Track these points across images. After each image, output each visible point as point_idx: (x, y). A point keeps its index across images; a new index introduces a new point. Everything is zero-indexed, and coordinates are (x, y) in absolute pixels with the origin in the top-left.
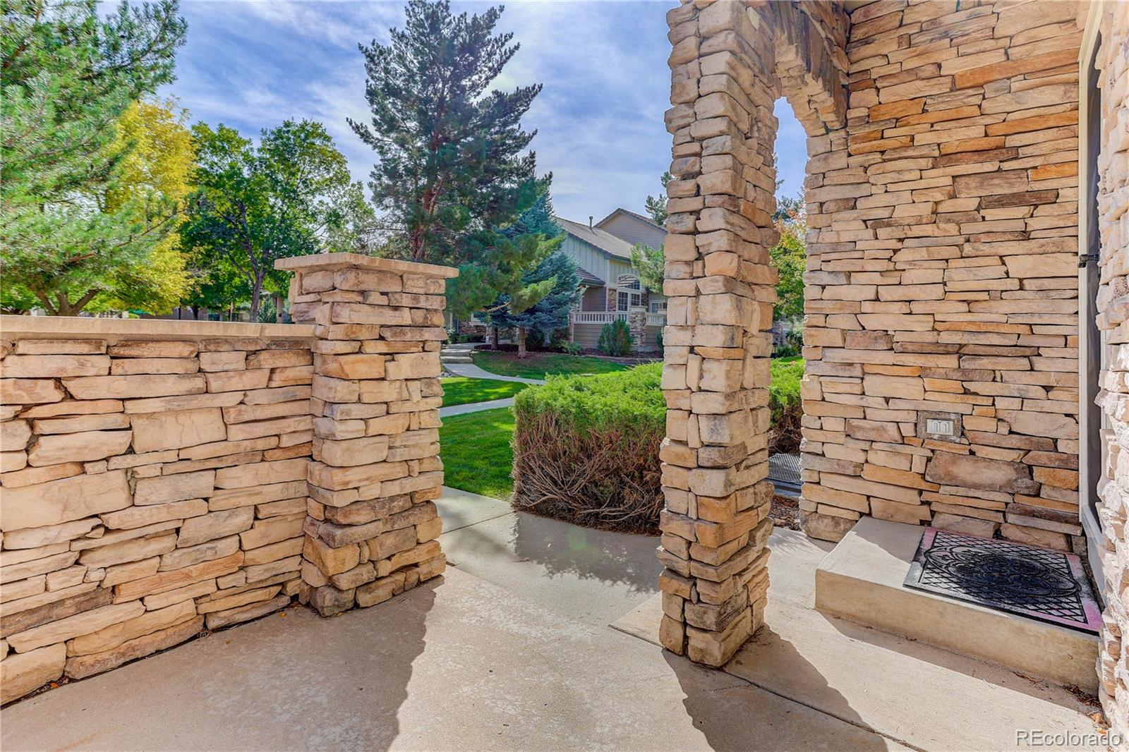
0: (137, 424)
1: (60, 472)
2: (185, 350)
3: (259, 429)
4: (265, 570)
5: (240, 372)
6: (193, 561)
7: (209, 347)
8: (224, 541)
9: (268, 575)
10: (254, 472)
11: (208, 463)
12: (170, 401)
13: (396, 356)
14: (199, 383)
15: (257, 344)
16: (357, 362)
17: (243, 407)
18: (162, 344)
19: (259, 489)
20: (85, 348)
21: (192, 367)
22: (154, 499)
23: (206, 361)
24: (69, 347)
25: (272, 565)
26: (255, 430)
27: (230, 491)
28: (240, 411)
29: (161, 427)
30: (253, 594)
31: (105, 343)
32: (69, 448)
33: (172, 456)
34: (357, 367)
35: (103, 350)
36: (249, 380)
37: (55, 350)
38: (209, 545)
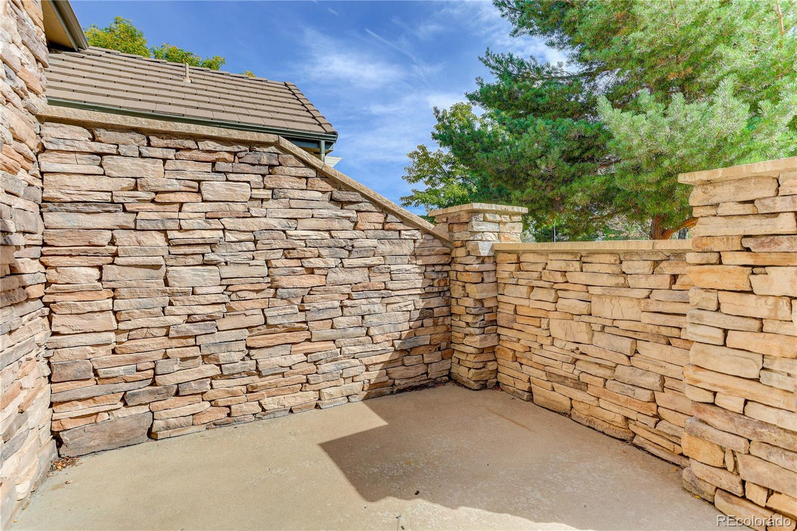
0: (594, 299)
1: (564, 316)
2: (612, 259)
3: (660, 319)
4: (669, 427)
5: (647, 275)
6: (621, 391)
7: (626, 257)
8: (640, 389)
9: (671, 432)
10: (660, 350)
11: (627, 333)
12: (606, 289)
13: (768, 269)
14: (621, 280)
15: (659, 255)
16: (703, 272)
17: (649, 300)
18: (600, 255)
19: (664, 364)
20: (570, 257)
21: (616, 269)
22: (599, 344)
23: (625, 267)
24: (565, 257)
25: (675, 427)
26: (657, 318)
27: (645, 357)
28: (648, 303)
29: (603, 304)
30: (661, 439)
31: (579, 255)
32: (565, 305)
33: (609, 323)
34: (702, 276)
35: (578, 259)
36: (653, 281)
37: (560, 258)
38: (631, 387)
